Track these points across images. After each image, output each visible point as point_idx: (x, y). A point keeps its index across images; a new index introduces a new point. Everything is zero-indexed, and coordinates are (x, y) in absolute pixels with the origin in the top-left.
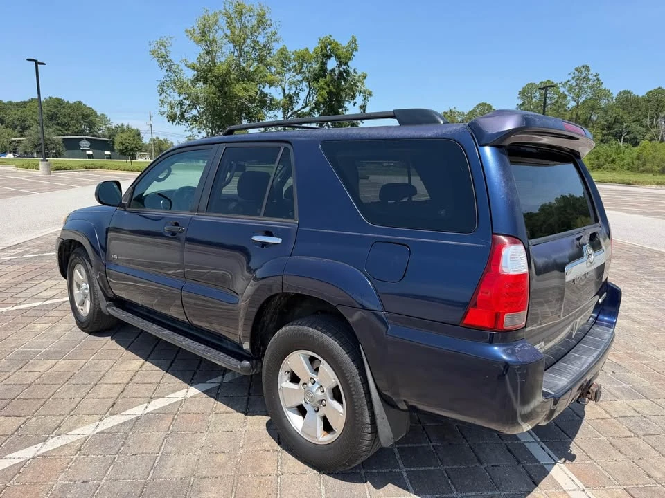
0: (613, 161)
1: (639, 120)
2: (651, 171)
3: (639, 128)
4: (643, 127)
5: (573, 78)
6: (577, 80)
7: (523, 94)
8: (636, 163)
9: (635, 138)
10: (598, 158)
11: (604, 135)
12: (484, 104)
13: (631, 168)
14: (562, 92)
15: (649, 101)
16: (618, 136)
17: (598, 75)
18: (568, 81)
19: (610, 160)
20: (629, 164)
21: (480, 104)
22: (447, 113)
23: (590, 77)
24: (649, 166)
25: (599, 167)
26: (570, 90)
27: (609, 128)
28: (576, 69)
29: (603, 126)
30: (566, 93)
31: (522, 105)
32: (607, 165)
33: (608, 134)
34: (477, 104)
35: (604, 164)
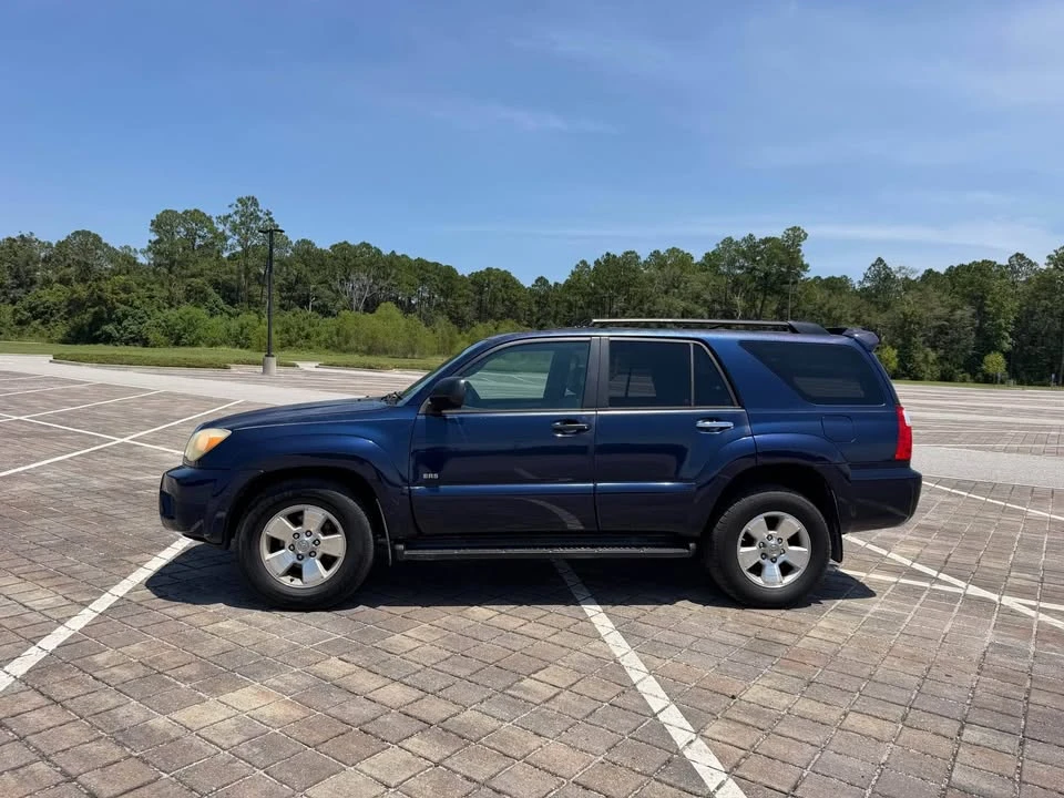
0: (307, 337)
1: (326, 282)
2: (357, 351)
3: (328, 293)
4: (333, 291)
5: (236, 213)
6: (242, 216)
7: (158, 225)
8: (335, 338)
9: (325, 306)
10: (287, 331)
11: (284, 299)
12: (86, 234)
13: (331, 346)
14: (220, 230)
15: (336, 258)
16: (303, 302)
17: (271, 213)
18: (229, 216)
19: (303, 334)
20: (326, 340)
21: (77, 233)
22: (14, 240)
23: (261, 215)
24: (353, 343)
25: (290, 343)
26: (234, 229)
27: (290, 288)
28: (240, 200)
29: (281, 285)
30: (228, 233)
31: (156, 242)
32: (301, 341)
33: (290, 298)
34: (73, 231)
35: (297, 340)
